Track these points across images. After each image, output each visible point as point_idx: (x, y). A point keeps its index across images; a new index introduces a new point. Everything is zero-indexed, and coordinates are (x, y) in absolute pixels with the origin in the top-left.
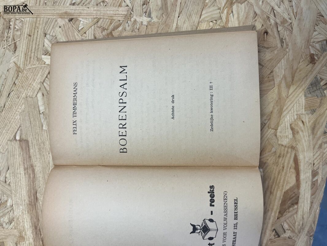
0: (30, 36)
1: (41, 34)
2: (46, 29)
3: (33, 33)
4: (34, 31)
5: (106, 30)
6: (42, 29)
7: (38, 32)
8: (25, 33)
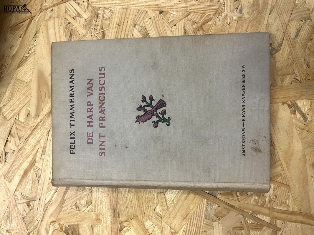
0: (119, 25)
1: (130, 24)
2: (135, 20)
3: (122, 23)
4: (124, 21)
5: (197, 23)
6: (132, 20)
7: (128, 22)
8: (114, 23)
